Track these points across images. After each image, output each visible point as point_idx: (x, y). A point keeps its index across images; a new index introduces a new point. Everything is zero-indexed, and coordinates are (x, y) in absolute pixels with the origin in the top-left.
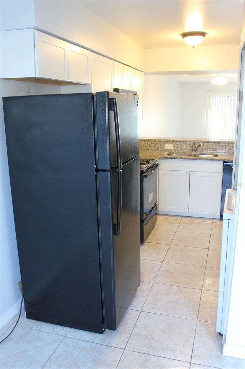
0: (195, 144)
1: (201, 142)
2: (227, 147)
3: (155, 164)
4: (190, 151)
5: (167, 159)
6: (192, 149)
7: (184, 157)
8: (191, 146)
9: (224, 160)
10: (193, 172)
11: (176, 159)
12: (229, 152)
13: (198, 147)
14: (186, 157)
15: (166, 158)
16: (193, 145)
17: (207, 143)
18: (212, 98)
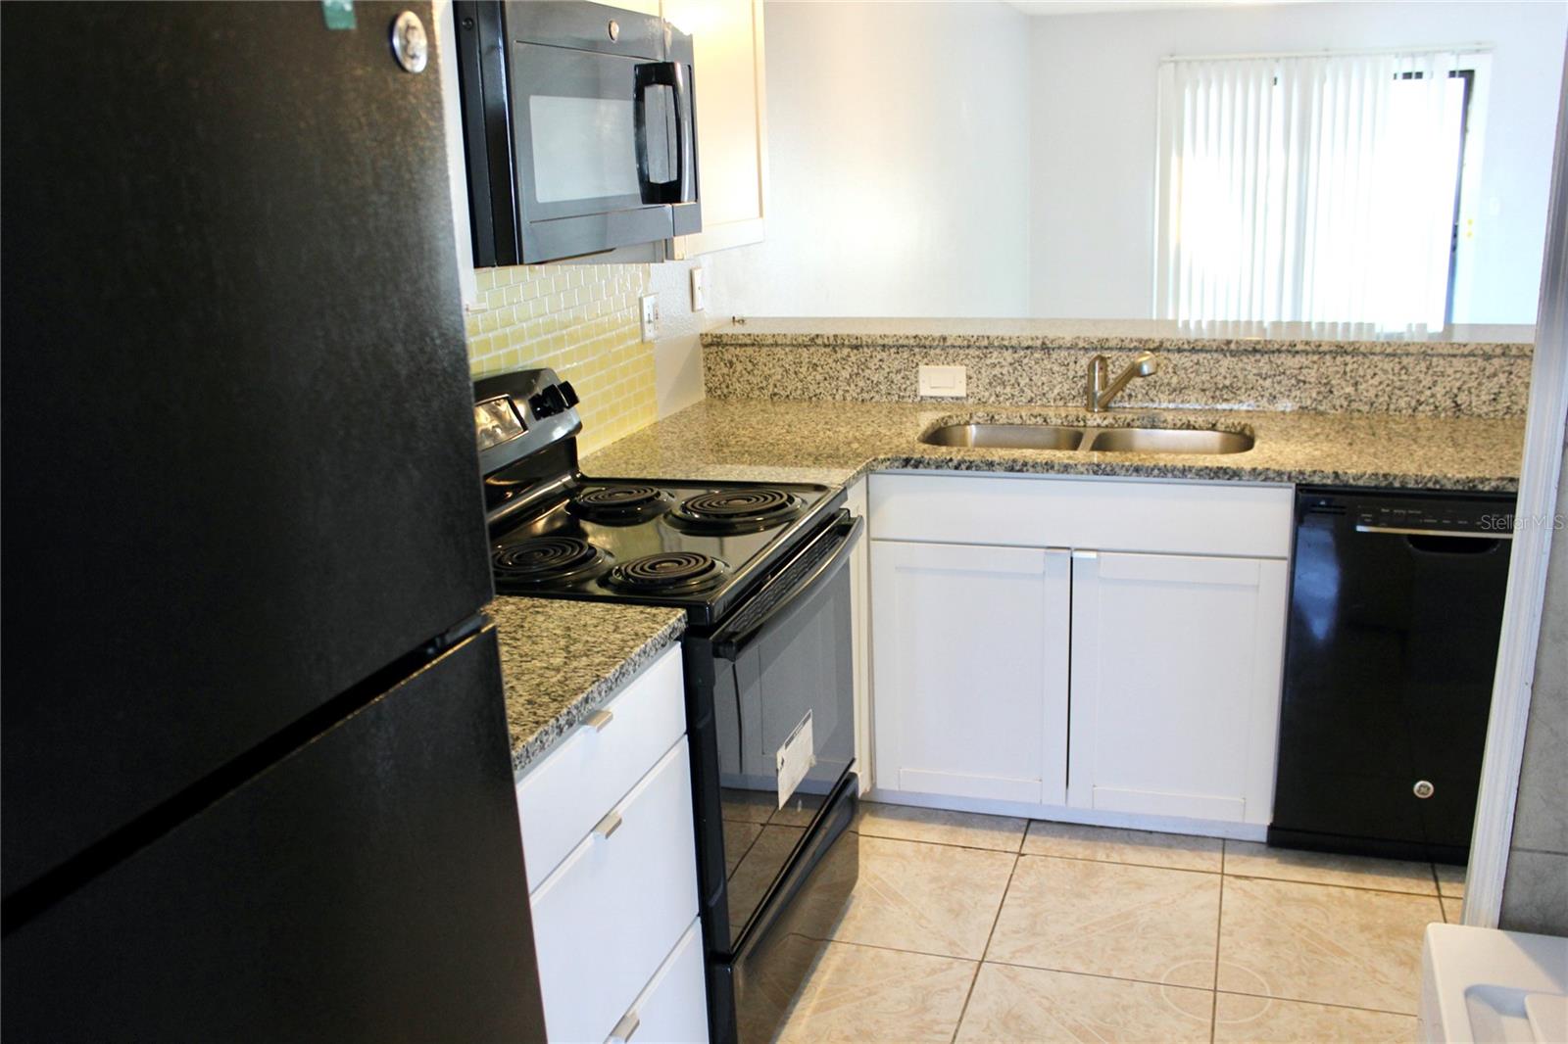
0: (1103, 359)
1: (1143, 346)
2: (1311, 375)
3: (833, 517)
4: (1075, 409)
5: (921, 470)
6: (1088, 391)
7: (1030, 454)
8: (1080, 373)
9: (1301, 473)
10: (1093, 555)
11: (978, 468)
12: (1321, 408)
13: (1127, 382)
14: (1047, 455)
15: (916, 466)
16: (1091, 367)
17: (1180, 350)
18: (1188, 93)
